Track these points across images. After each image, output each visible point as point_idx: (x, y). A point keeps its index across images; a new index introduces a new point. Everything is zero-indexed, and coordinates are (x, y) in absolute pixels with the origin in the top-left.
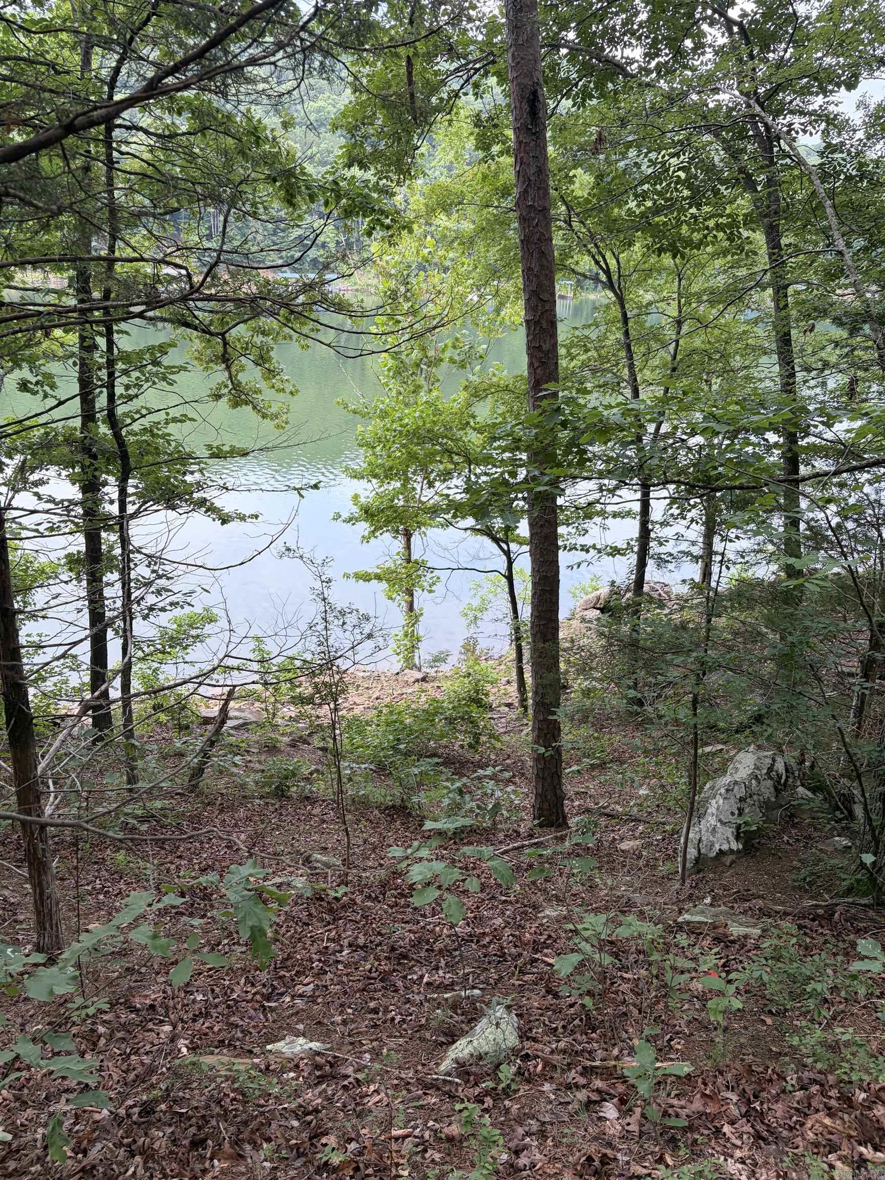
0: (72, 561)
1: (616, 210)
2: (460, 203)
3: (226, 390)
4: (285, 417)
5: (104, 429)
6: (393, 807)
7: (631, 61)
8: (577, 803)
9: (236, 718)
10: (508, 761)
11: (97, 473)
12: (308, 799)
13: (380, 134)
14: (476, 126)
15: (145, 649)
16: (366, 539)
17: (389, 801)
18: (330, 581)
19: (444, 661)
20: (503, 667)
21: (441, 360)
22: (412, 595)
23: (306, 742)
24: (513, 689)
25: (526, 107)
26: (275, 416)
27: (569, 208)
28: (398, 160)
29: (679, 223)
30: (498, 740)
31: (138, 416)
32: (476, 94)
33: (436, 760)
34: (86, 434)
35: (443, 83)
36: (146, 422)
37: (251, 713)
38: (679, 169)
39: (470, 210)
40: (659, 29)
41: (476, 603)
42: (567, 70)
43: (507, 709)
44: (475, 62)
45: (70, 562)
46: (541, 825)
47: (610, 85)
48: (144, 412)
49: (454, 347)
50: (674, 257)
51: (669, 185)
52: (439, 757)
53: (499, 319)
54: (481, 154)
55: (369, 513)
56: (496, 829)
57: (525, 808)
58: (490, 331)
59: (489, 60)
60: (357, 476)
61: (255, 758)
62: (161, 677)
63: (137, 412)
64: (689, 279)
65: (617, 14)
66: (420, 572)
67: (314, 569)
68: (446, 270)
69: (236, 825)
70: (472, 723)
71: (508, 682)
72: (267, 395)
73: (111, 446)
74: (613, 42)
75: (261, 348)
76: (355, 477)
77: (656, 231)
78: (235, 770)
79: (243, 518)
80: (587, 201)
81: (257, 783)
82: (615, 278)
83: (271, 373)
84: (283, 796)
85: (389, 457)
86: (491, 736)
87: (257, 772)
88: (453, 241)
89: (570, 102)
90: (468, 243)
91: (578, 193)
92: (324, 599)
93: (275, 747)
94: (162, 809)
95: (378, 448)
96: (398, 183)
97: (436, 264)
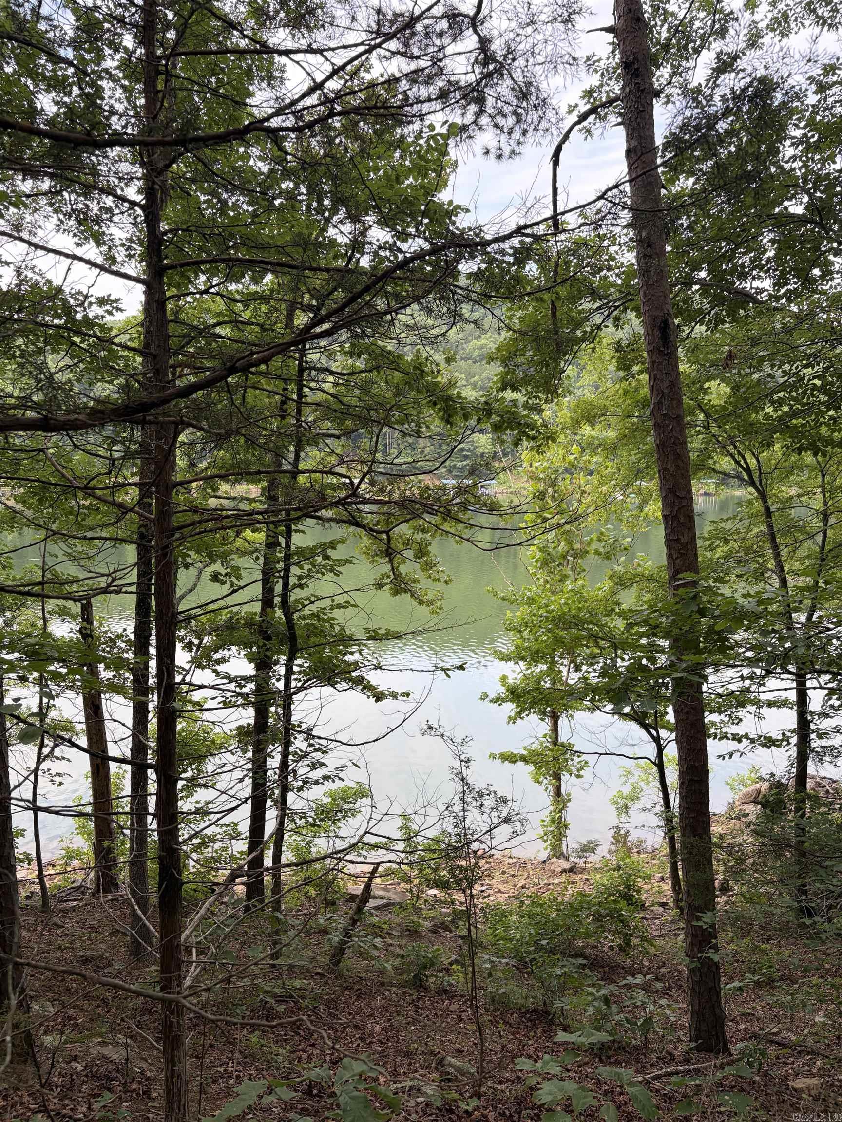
0: (242, 732)
1: (754, 416)
2: (603, 415)
3: (389, 580)
4: (439, 603)
5: (279, 613)
6: (535, 1010)
7: (762, 291)
8: (742, 1026)
9: (381, 898)
10: (663, 970)
11: (268, 653)
12: (445, 992)
13: (530, 362)
14: (617, 351)
15: (298, 821)
16: (512, 720)
17: (530, 1003)
18: (468, 761)
19: (593, 851)
20: (656, 862)
21: (587, 552)
22: (559, 779)
23: (447, 929)
24: (667, 886)
25: (657, 333)
26: (431, 603)
27: (707, 415)
28: (546, 383)
29: (818, 425)
30: (652, 945)
31: (306, 603)
32: (617, 326)
33: (581, 961)
34: (264, 618)
35: (587, 319)
36: (313, 608)
37: (396, 893)
38: (814, 378)
39: (613, 420)
40: (787, 262)
41: (627, 790)
42: (699, 301)
43: (661, 909)
44: (615, 301)
45: (239, 734)
46: (698, 1049)
47: (742, 312)
48: (313, 599)
49: (600, 541)
50: (815, 455)
51: (805, 392)
52: (585, 958)
53: (643, 514)
54: (622, 374)
55: (515, 694)
56: (647, 1048)
57: (682, 1027)
58: (634, 526)
59: (627, 299)
60: (505, 658)
61: (396, 942)
62: (313, 850)
63: (308, 599)
64: (833, 474)
65: (744, 254)
66: (567, 756)
67: (454, 748)
68: (591, 473)
69: (372, 1015)
70: (622, 921)
71: (662, 879)
72: (424, 584)
73: (283, 629)
74: (743, 276)
75: (420, 544)
76: (502, 659)
77: (795, 433)
78: (375, 953)
79: (394, 696)
80: (724, 408)
81: (395, 968)
82: (756, 476)
83: (428, 566)
84: (421, 986)
85: (536, 640)
86: (643, 939)
87: (398, 956)
88: (596, 448)
89: (704, 328)
90: (611, 449)
91: (716, 402)
92: (463, 779)
93: (416, 931)
94: (300, 989)
95: (526, 633)
96: (546, 402)
97: (581, 468)
